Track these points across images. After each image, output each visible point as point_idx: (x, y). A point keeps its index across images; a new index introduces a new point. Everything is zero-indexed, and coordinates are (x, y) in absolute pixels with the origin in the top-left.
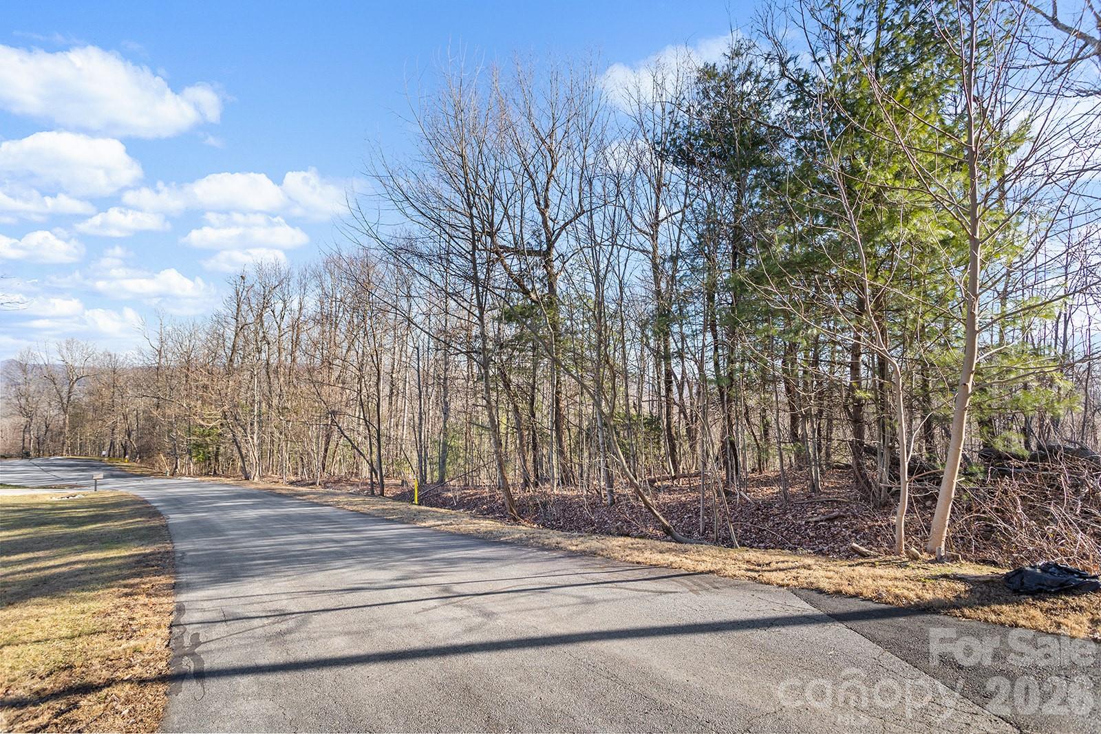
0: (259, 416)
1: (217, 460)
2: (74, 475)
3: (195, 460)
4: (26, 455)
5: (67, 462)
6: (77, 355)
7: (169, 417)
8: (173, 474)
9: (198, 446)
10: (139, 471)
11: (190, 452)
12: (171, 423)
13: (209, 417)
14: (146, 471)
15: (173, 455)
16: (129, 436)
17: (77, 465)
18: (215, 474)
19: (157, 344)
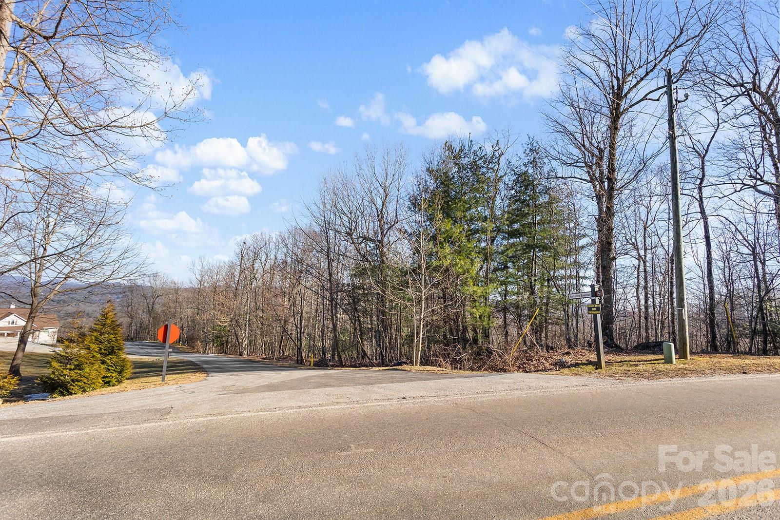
0: (249, 321)
1: (227, 346)
2: (155, 351)
3: (215, 345)
4: (132, 340)
5: (151, 344)
6: (158, 282)
7: (204, 320)
8: (204, 353)
9: (217, 337)
10: (187, 351)
11: (213, 341)
12: (204, 323)
13: (224, 321)
14: (190, 350)
15: (205, 342)
16: (183, 331)
17: (156, 346)
18: (226, 353)
19: (199, 278)
